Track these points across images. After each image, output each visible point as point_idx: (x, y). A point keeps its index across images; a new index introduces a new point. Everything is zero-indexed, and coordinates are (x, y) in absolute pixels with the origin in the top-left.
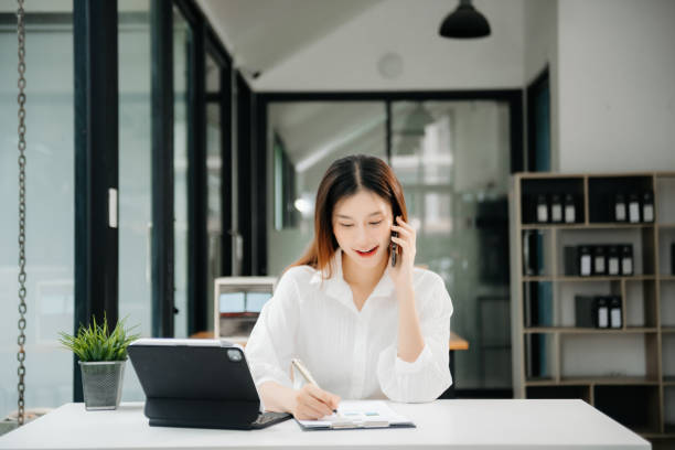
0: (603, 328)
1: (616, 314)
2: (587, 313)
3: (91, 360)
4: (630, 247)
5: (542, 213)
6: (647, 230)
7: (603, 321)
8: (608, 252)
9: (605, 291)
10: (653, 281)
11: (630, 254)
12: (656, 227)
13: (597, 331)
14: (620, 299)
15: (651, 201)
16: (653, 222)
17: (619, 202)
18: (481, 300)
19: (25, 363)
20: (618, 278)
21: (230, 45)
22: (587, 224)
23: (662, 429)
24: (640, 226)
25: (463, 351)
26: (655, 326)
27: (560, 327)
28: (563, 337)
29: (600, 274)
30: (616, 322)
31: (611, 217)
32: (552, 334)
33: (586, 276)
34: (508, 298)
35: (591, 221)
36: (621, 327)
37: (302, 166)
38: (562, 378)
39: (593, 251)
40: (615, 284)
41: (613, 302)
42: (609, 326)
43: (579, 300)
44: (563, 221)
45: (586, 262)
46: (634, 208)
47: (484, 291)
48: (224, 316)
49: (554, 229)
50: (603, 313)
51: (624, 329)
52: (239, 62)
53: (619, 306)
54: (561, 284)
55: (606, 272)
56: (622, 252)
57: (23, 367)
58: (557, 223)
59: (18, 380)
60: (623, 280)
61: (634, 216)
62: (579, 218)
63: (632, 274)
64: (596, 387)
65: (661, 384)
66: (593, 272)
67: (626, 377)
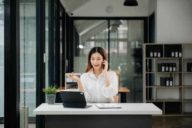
0: (168, 86)
1: (171, 82)
2: (163, 82)
3: (49, 94)
4: (175, 64)
5: (151, 54)
6: (180, 59)
7: (168, 84)
8: (169, 65)
9: (169, 76)
10: (182, 73)
11: (175, 66)
12: (182, 58)
13: (166, 87)
14: (172, 78)
15: (181, 52)
16: (182, 57)
17: (173, 52)
18: (135, 77)
19: (25, 95)
20: (172, 72)
21: (64, 6)
22: (164, 58)
23: (183, 114)
24: (178, 58)
25: (128, 92)
26: (182, 86)
27: (156, 86)
28: (157, 89)
29: (167, 71)
30: (171, 85)
31: (170, 56)
32: (154, 88)
33: (163, 72)
34: (142, 77)
35: (165, 57)
36: (173, 86)
37: (80, 34)
38: (156, 100)
39: (165, 65)
40: (171, 74)
41: (170, 79)
42: (169, 85)
43: (161, 78)
44: (157, 57)
45: (163, 68)
46: (177, 53)
47: (135, 75)
48: (67, 83)
49: (155, 59)
50: (168, 82)
51: (173, 87)
52: (67, 10)
53: (172, 80)
54: (156, 74)
55: (169, 71)
56: (173, 65)
57: (25, 96)
58: (156, 57)
59: (24, 99)
60: (173, 73)
61: (177, 56)
62: (162, 56)
63: (176, 72)
64: (165, 102)
65: (183, 101)
66: (165, 71)
67: (174, 100)
